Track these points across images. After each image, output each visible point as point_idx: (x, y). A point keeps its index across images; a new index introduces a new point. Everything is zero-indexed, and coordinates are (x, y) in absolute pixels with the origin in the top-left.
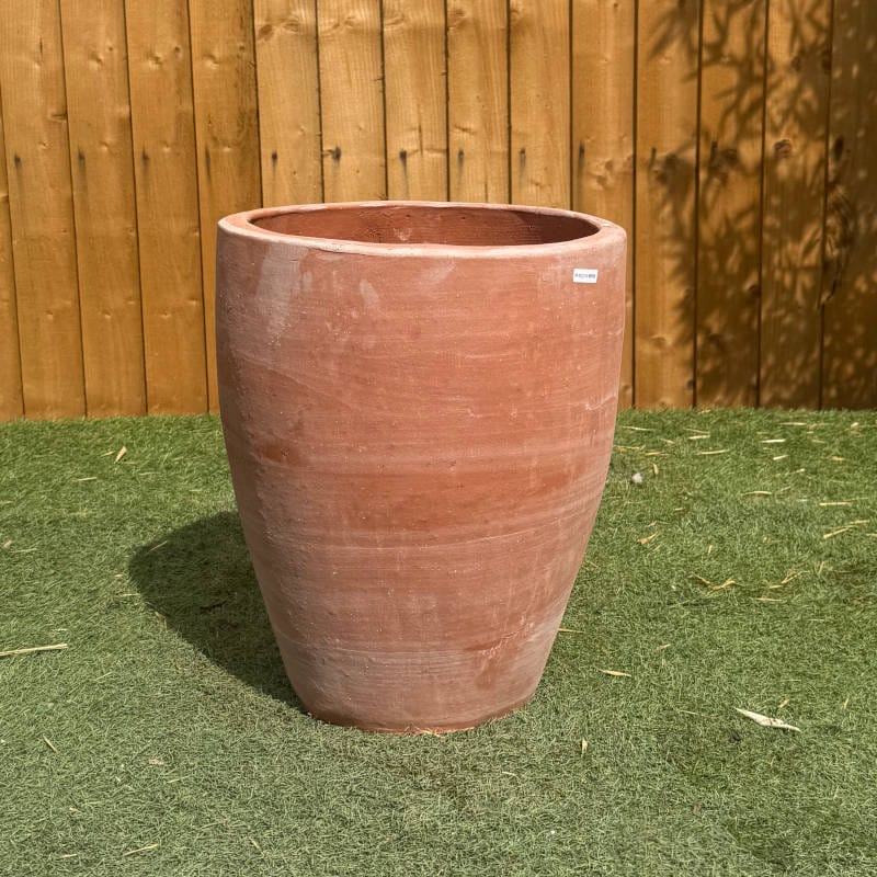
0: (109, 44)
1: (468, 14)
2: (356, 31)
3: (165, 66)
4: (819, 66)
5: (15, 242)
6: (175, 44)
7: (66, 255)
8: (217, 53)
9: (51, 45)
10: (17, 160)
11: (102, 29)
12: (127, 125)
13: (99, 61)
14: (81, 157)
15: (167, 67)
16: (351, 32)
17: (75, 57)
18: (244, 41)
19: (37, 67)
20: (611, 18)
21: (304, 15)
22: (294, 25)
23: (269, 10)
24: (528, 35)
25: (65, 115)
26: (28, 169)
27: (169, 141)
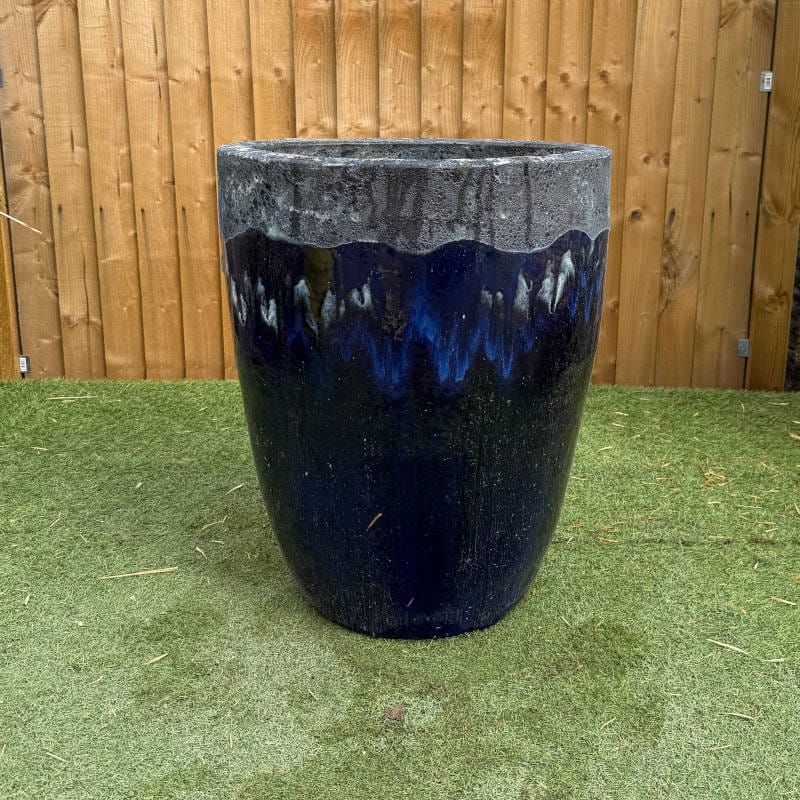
0: (202, 137)
1: (435, 124)
4: (662, 162)
5: (141, 263)
7: (173, 271)
9: (165, 137)
10: (143, 211)
11: (199, 127)
13: (195, 148)
14: (184, 209)
17: (180, 146)
19: (155, 151)
20: (528, 126)
21: (328, 121)
23: (306, 118)
25: (173, 183)
26: (150, 216)
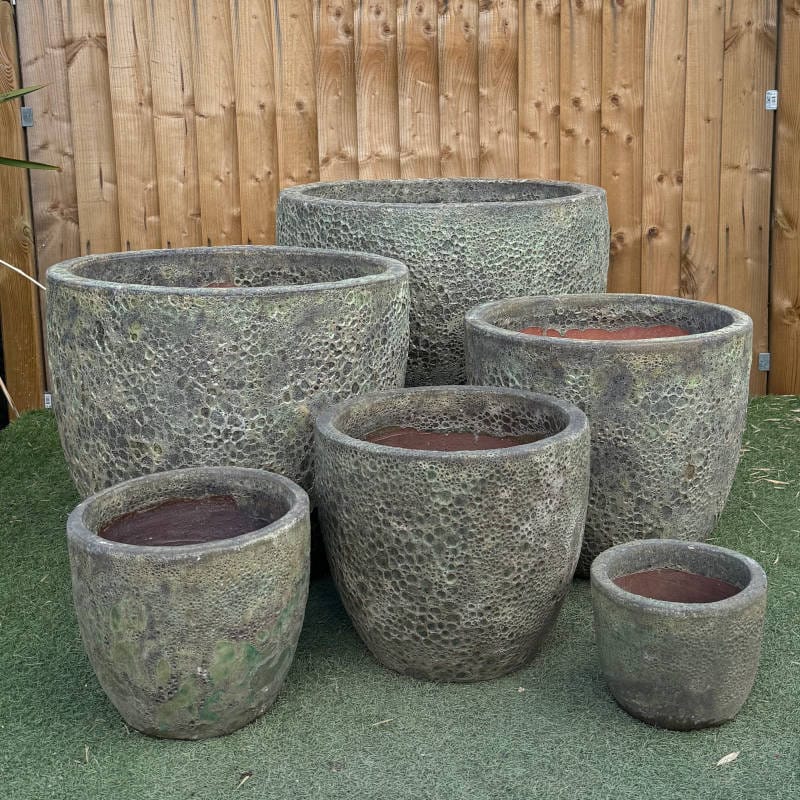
0: (227, 170)
1: (454, 149)
2: (381, 160)
3: (262, 184)
4: (674, 180)
6: (268, 169)
8: (294, 175)
9: (190, 171)
11: (224, 161)
12: (237, 220)
13: (221, 181)
14: (209, 240)
15: (263, 184)
16: (379, 161)
17: (206, 179)
18: (312, 167)
19: (181, 185)
20: (543, 152)
21: (349, 150)
22: (343, 157)
23: (328, 149)
24: (491, 163)
25: (200, 215)
27: (264, 229)
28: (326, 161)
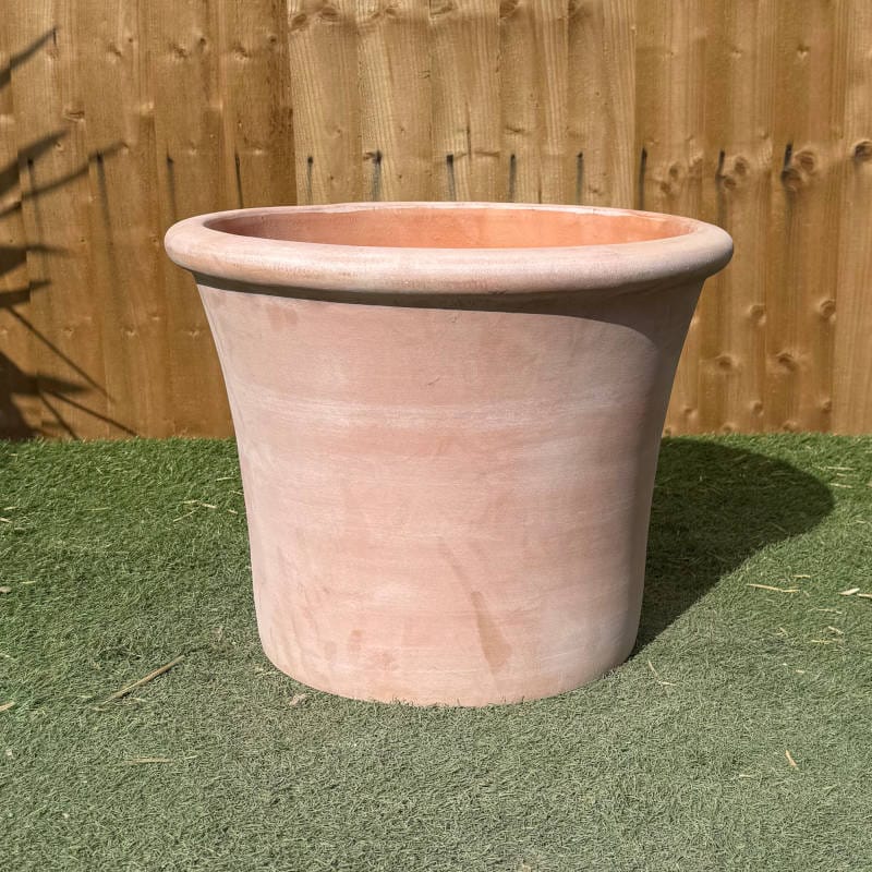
2: (397, 20)
3: (190, 60)
6: (199, 34)
8: (246, 45)
12: (147, 124)
15: (193, 61)
18: (275, 32)
22: (330, 14)
24: (587, 27)
27: (194, 141)
28: (301, 21)
